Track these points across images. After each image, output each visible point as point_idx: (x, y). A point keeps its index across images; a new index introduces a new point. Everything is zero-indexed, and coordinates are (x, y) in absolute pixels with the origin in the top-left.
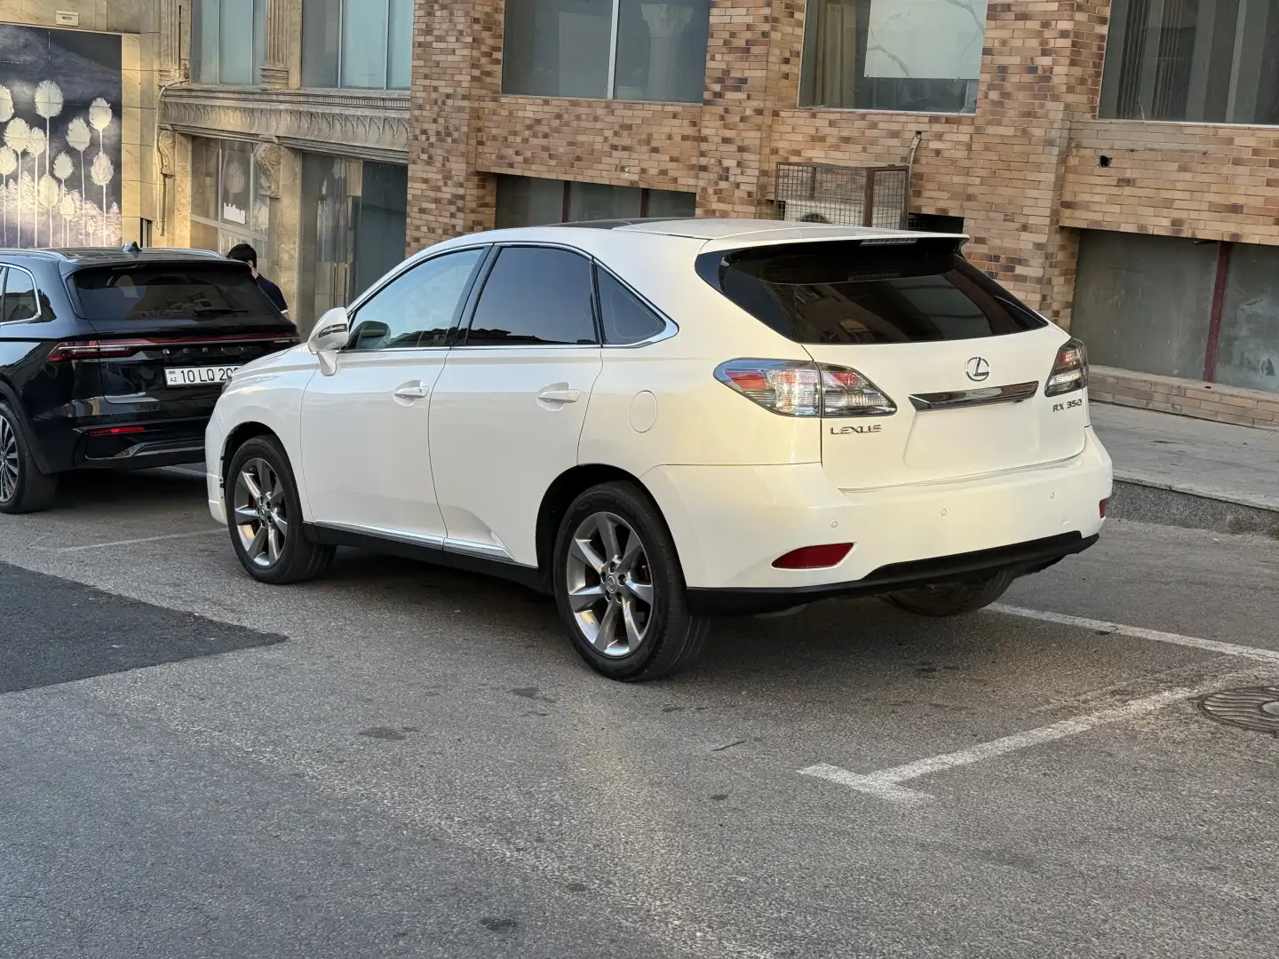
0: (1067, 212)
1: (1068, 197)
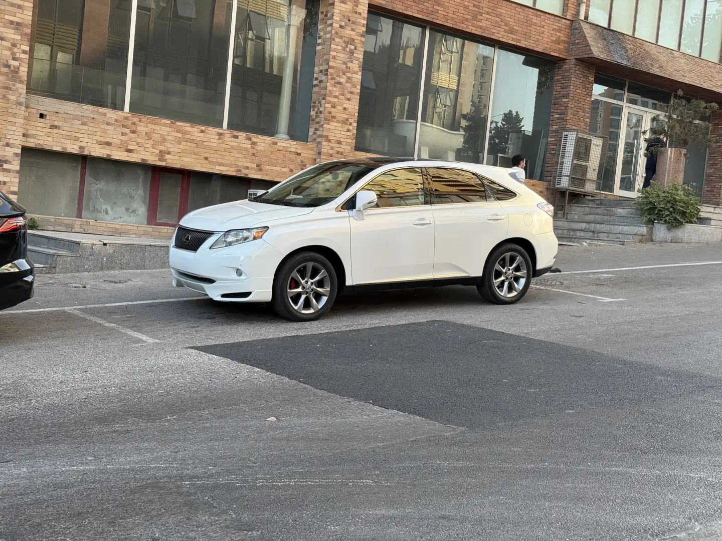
0: (25, 139)
1: (26, 132)
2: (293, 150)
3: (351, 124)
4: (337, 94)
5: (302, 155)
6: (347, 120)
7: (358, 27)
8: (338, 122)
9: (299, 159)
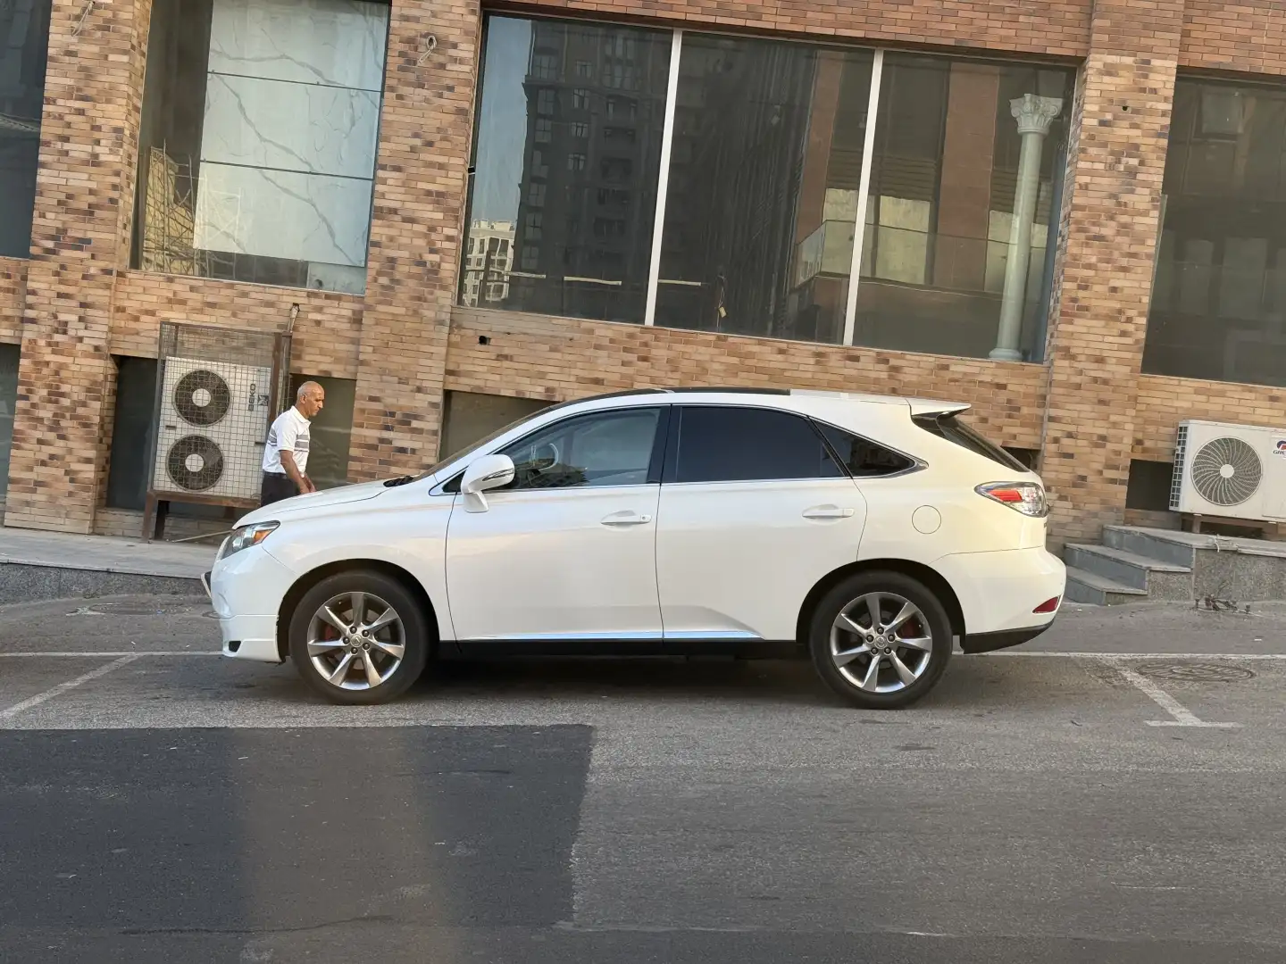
0: (451, 378)
1: (451, 367)
2: (988, 379)
3: (1129, 320)
4: (1093, 260)
5: (1009, 387)
6: (1120, 312)
7: (1148, 119)
8: (1096, 317)
9: (1003, 397)
